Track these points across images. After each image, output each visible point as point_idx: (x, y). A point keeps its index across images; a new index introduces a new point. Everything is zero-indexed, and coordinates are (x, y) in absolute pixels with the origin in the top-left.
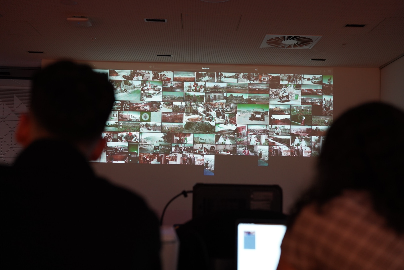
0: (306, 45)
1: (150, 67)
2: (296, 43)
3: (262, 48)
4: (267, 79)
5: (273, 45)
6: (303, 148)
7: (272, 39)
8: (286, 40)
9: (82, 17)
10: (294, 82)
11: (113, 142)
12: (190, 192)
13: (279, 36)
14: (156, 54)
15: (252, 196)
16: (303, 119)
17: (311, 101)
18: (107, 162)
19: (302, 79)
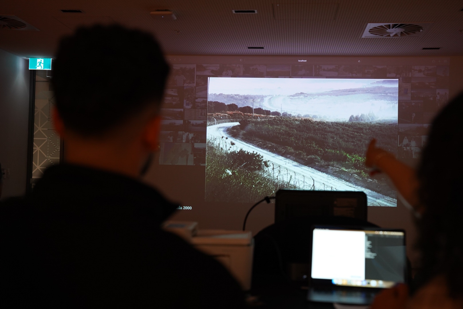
0: (414, 33)
1: (241, 60)
2: (404, 31)
3: (365, 38)
4: (371, 72)
5: (376, 35)
6: (412, 148)
7: (375, 28)
8: (391, 29)
9: (166, 10)
10: (403, 74)
11: (201, 143)
12: (272, 198)
13: (383, 24)
14: (247, 46)
15: (335, 203)
16: (413, 116)
17: (423, 96)
18: (194, 165)
19: (413, 71)
